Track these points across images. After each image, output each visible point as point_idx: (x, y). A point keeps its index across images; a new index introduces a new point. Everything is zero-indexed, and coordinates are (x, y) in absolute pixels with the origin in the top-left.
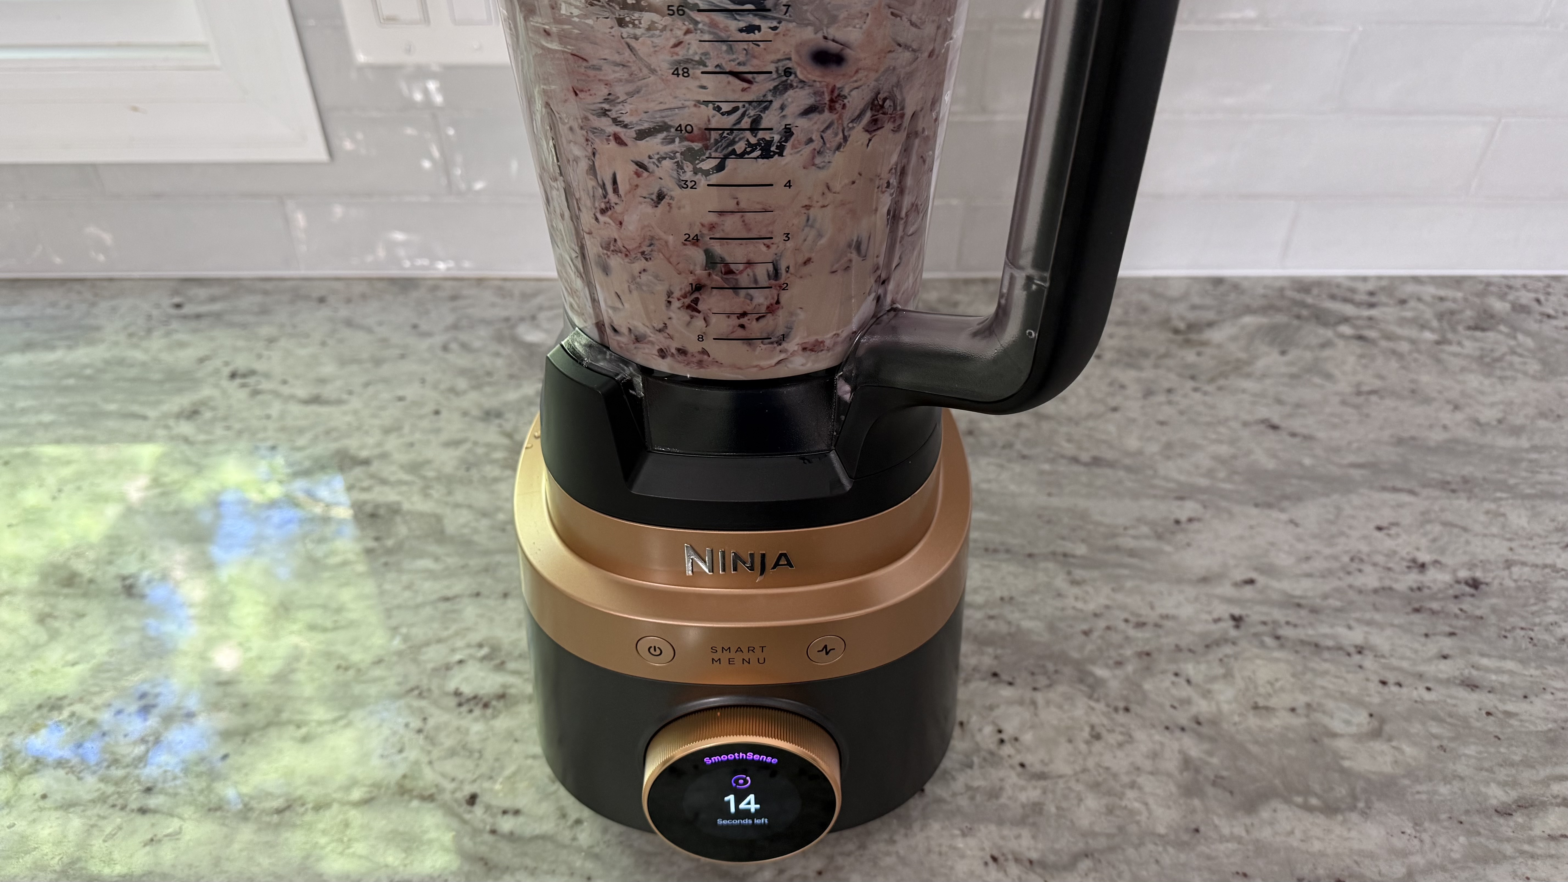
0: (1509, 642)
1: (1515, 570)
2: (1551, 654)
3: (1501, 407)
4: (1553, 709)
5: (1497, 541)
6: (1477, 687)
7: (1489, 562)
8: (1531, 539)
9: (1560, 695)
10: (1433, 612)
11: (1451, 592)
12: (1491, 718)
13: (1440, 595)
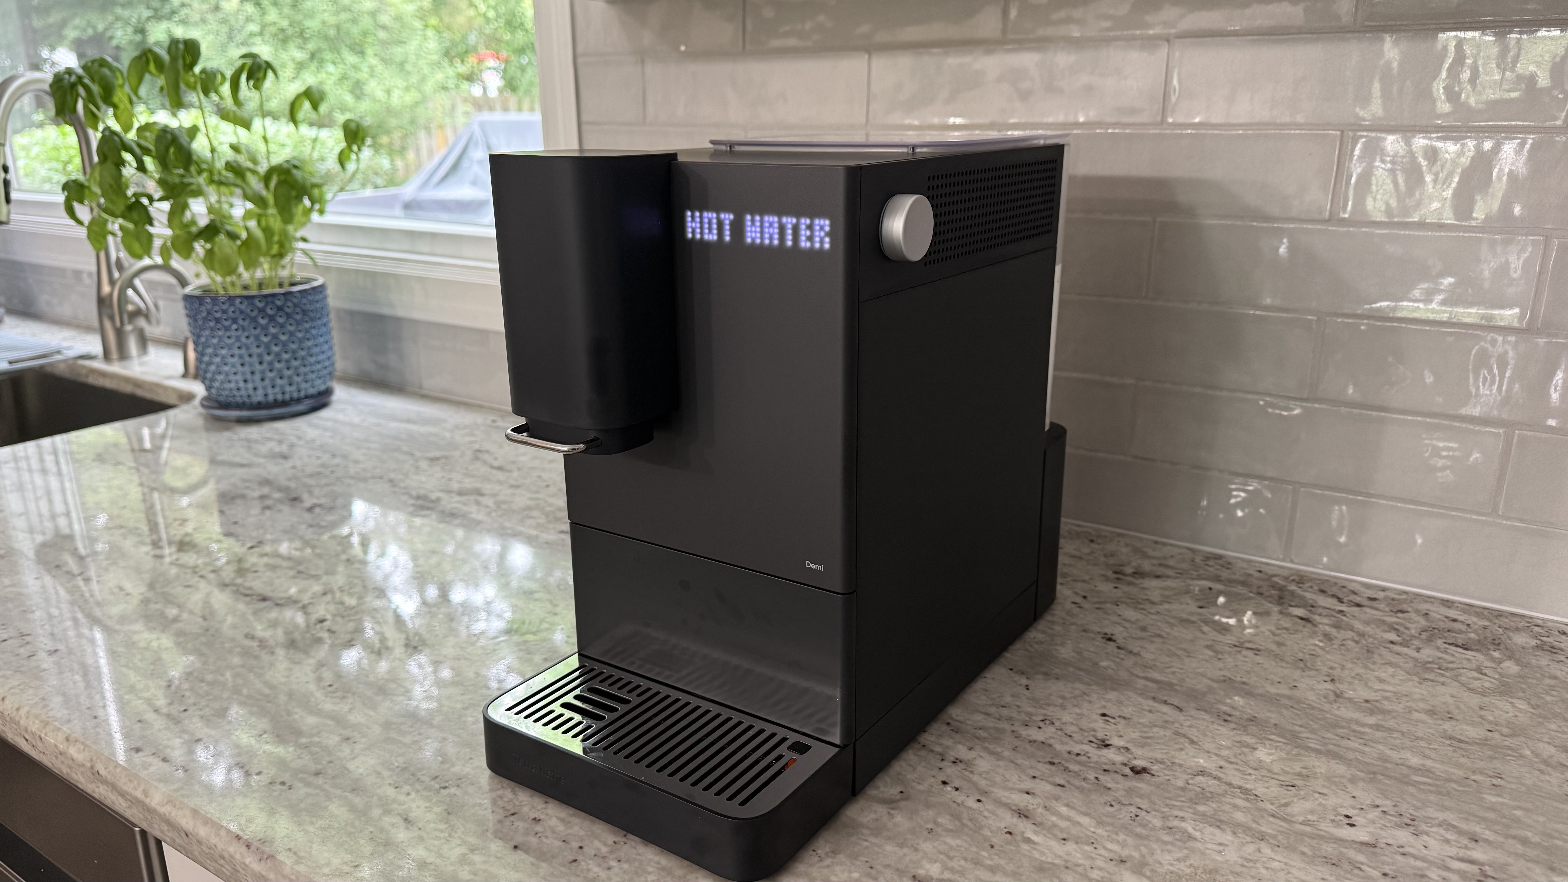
0: (1111, 809)
1: (1200, 778)
2: (1139, 830)
3: (1388, 694)
4: (1078, 855)
5: (1214, 758)
6: (1027, 817)
7: (1181, 766)
8: (1255, 769)
9: (1103, 852)
10: (1066, 769)
11: (1106, 767)
12: (1008, 836)
13: (1092, 765)
